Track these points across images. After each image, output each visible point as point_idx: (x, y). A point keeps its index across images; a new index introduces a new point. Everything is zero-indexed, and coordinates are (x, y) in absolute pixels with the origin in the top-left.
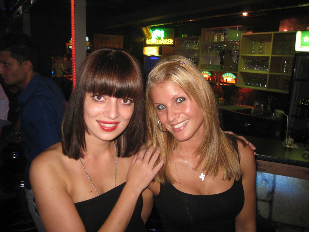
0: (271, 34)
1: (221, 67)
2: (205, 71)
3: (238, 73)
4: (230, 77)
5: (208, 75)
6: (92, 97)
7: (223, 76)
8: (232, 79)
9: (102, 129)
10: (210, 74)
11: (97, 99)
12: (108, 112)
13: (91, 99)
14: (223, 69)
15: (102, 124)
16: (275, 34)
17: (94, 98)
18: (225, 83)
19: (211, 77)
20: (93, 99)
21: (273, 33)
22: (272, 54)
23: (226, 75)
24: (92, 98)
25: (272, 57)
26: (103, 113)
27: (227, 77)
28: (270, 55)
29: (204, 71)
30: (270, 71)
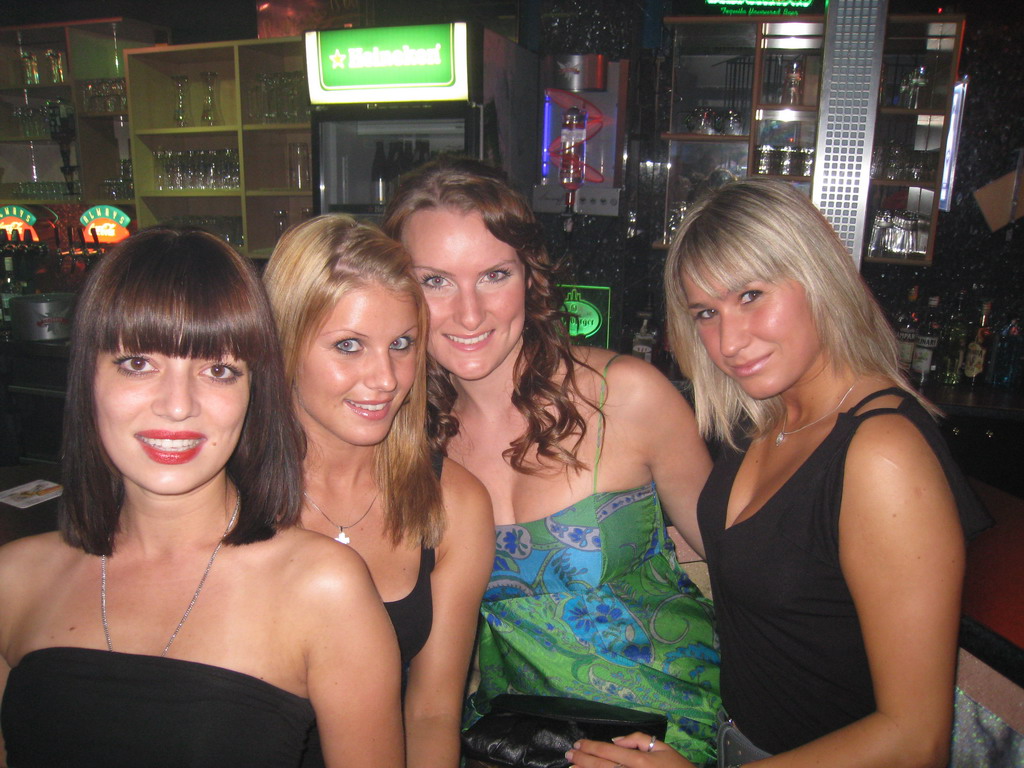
0: (232, 48)
1: (70, 186)
2: (10, 206)
3: (137, 203)
4: (110, 220)
5: (23, 219)
6: (115, 363)
7: (84, 219)
8: (119, 225)
9: (151, 457)
10: (31, 218)
11: (131, 368)
12: (165, 403)
13: (115, 369)
14: (78, 194)
15: (152, 442)
16: (240, 47)
17: (122, 365)
18: (91, 245)
19: (35, 226)
20: (119, 369)
21: (235, 44)
22: (245, 120)
23: (95, 214)
24: (117, 366)
25: (245, 133)
26: (152, 406)
27: (99, 221)
28: (237, 126)
29: (6, 205)
30: (248, 187)
